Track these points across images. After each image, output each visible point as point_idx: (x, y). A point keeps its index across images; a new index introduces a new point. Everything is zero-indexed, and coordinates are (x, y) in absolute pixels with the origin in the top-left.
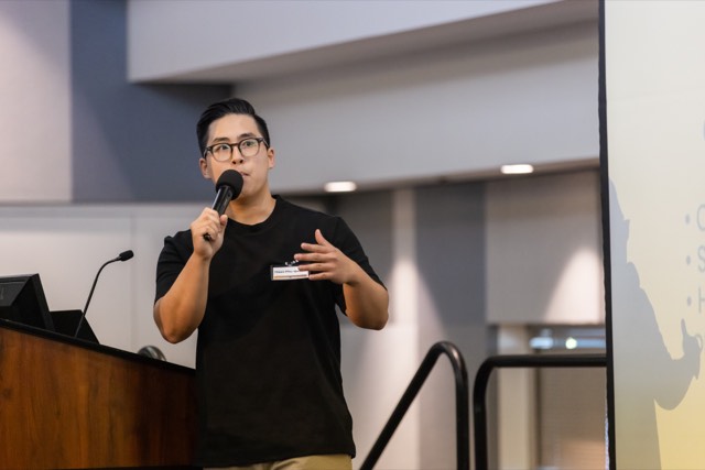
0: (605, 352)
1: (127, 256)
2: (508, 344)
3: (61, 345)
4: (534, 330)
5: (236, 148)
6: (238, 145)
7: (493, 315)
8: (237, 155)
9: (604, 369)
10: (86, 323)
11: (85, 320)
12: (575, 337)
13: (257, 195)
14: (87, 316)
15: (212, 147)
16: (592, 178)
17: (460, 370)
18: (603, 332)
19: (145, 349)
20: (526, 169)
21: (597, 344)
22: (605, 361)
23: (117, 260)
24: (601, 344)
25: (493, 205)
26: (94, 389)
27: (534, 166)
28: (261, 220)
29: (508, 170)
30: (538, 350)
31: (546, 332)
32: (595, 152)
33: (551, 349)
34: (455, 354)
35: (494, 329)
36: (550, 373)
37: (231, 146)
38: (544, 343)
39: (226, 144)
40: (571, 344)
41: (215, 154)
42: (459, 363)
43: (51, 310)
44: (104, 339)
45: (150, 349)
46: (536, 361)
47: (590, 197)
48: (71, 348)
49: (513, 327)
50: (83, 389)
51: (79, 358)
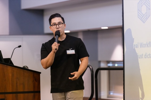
0: (123, 67)
1: (20, 46)
2: (103, 65)
3: (6, 65)
4: (108, 62)
5: (57, 25)
6: (58, 24)
7: (99, 59)
8: (58, 27)
9: (123, 71)
10: (11, 61)
11: (11, 60)
12: (117, 64)
13: (62, 34)
14: (11, 59)
15: (52, 25)
16: (121, 30)
17: (92, 71)
18: (123, 63)
19: (24, 66)
20: (107, 28)
21: (121, 65)
22: (123, 69)
23: (18, 47)
24: (122, 65)
25: (99, 36)
26: (13, 75)
27: (108, 27)
28: (63, 40)
29: (103, 28)
30: (109, 66)
31: (111, 62)
32: (121, 24)
33: (112, 66)
34: (91, 67)
35: (100, 62)
36: (112, 71)
37: (56, 25)
38: (110, 65)
39: (55, 24)
40: (116, 65)
41: (53, 26)
42: (92, 69)
43: (3, 58)
44: (15, 64)
45: (25, 66)
46: (109, 69)
47: (120, 34)
48: (8, 66)
49: (104, 62)
50: (10, 75)
51: (9, 68)
